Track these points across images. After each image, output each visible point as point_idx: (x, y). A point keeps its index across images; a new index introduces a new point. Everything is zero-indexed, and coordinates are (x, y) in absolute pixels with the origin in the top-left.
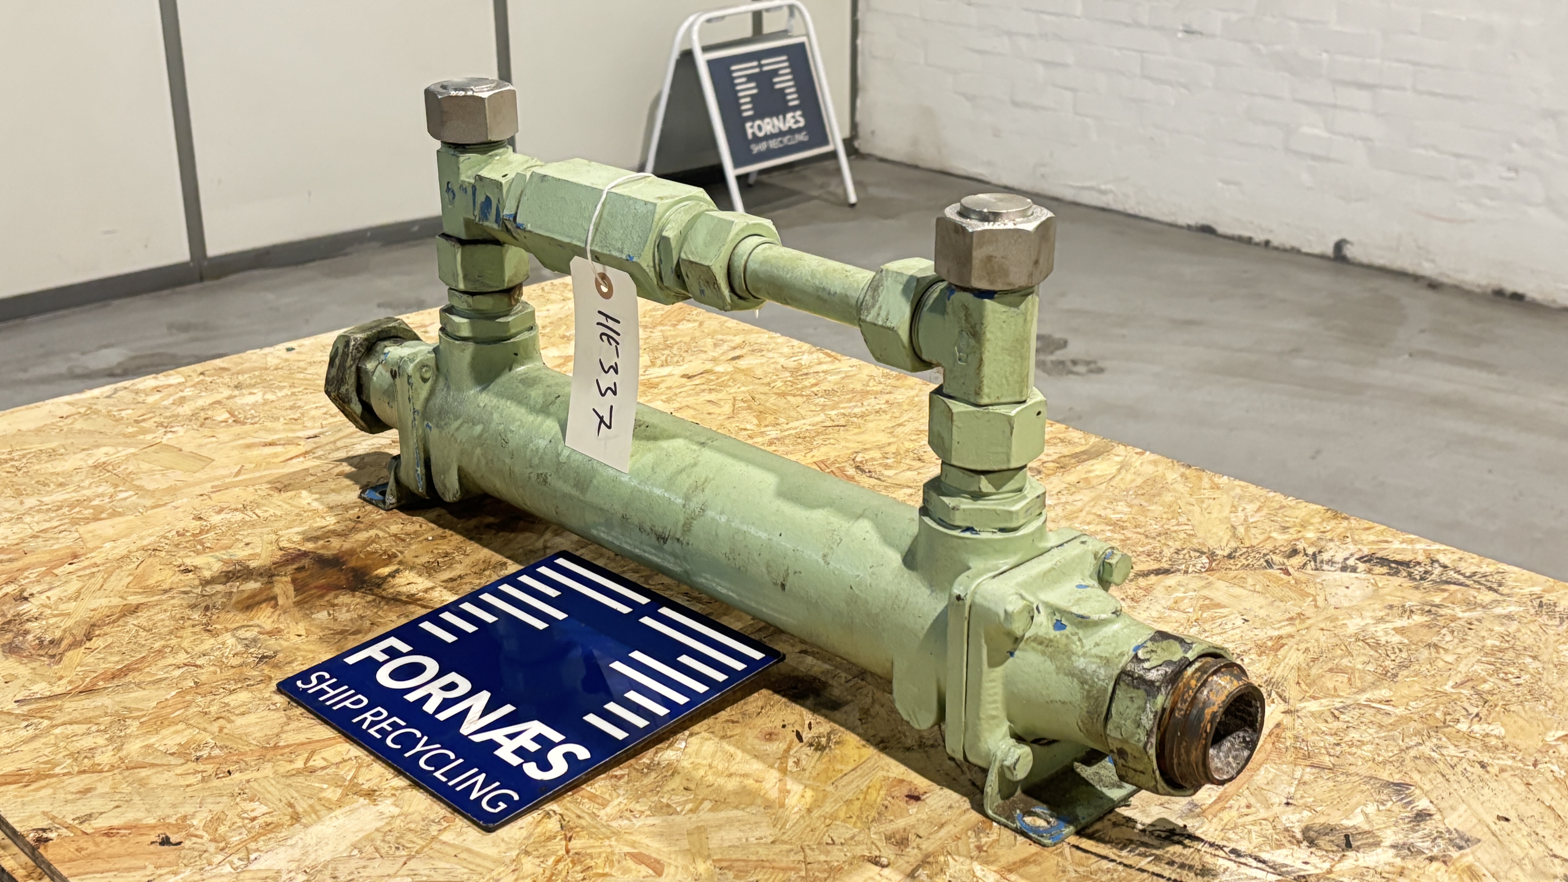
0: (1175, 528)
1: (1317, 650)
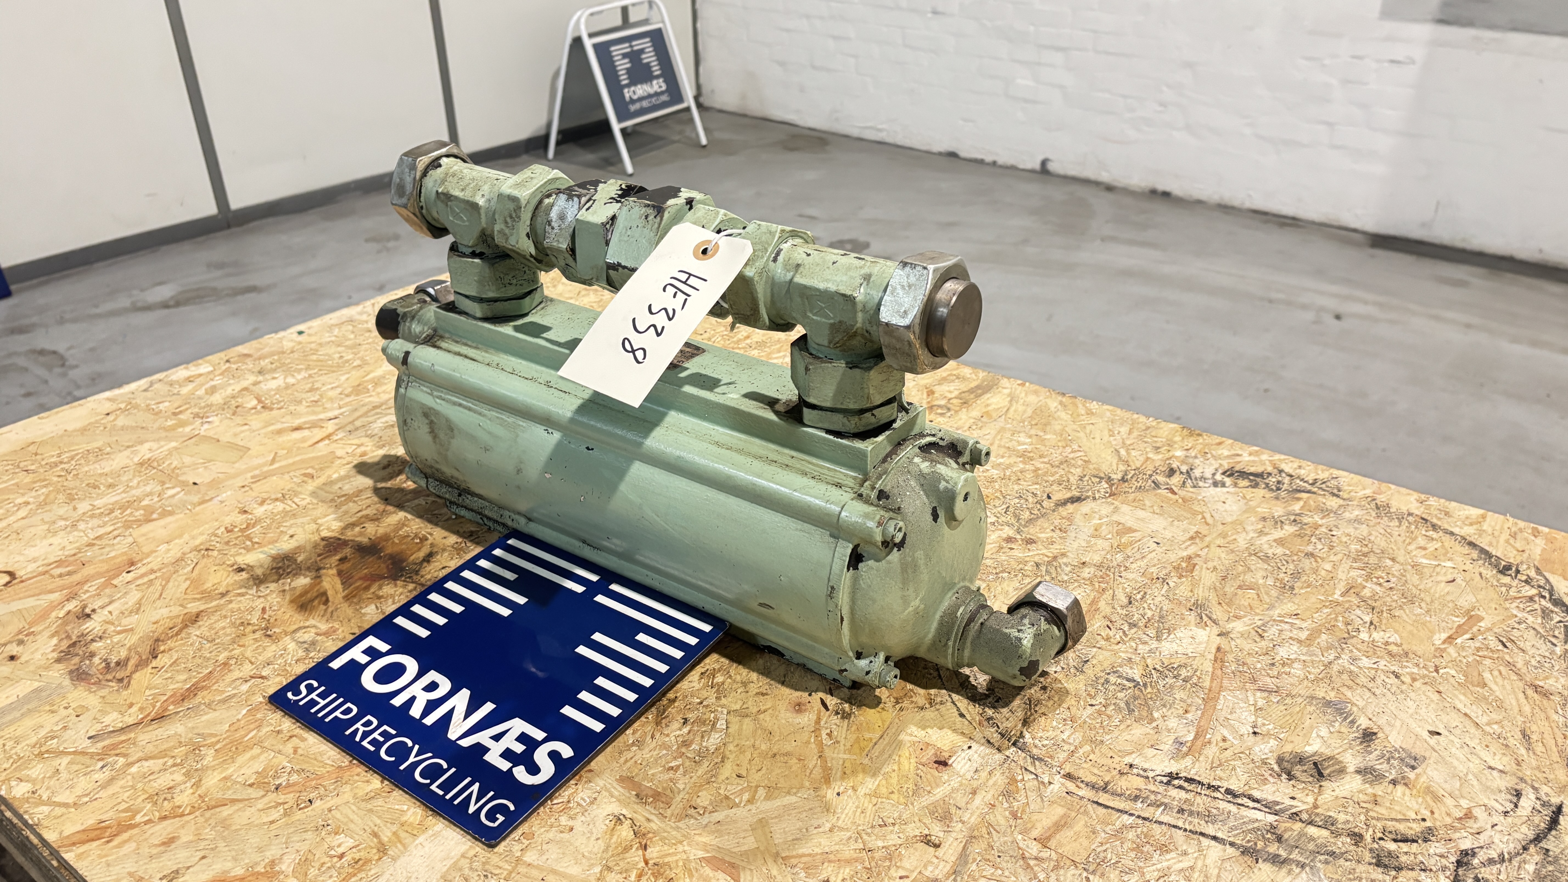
0: (1072, 456)
1: (1223, 568)
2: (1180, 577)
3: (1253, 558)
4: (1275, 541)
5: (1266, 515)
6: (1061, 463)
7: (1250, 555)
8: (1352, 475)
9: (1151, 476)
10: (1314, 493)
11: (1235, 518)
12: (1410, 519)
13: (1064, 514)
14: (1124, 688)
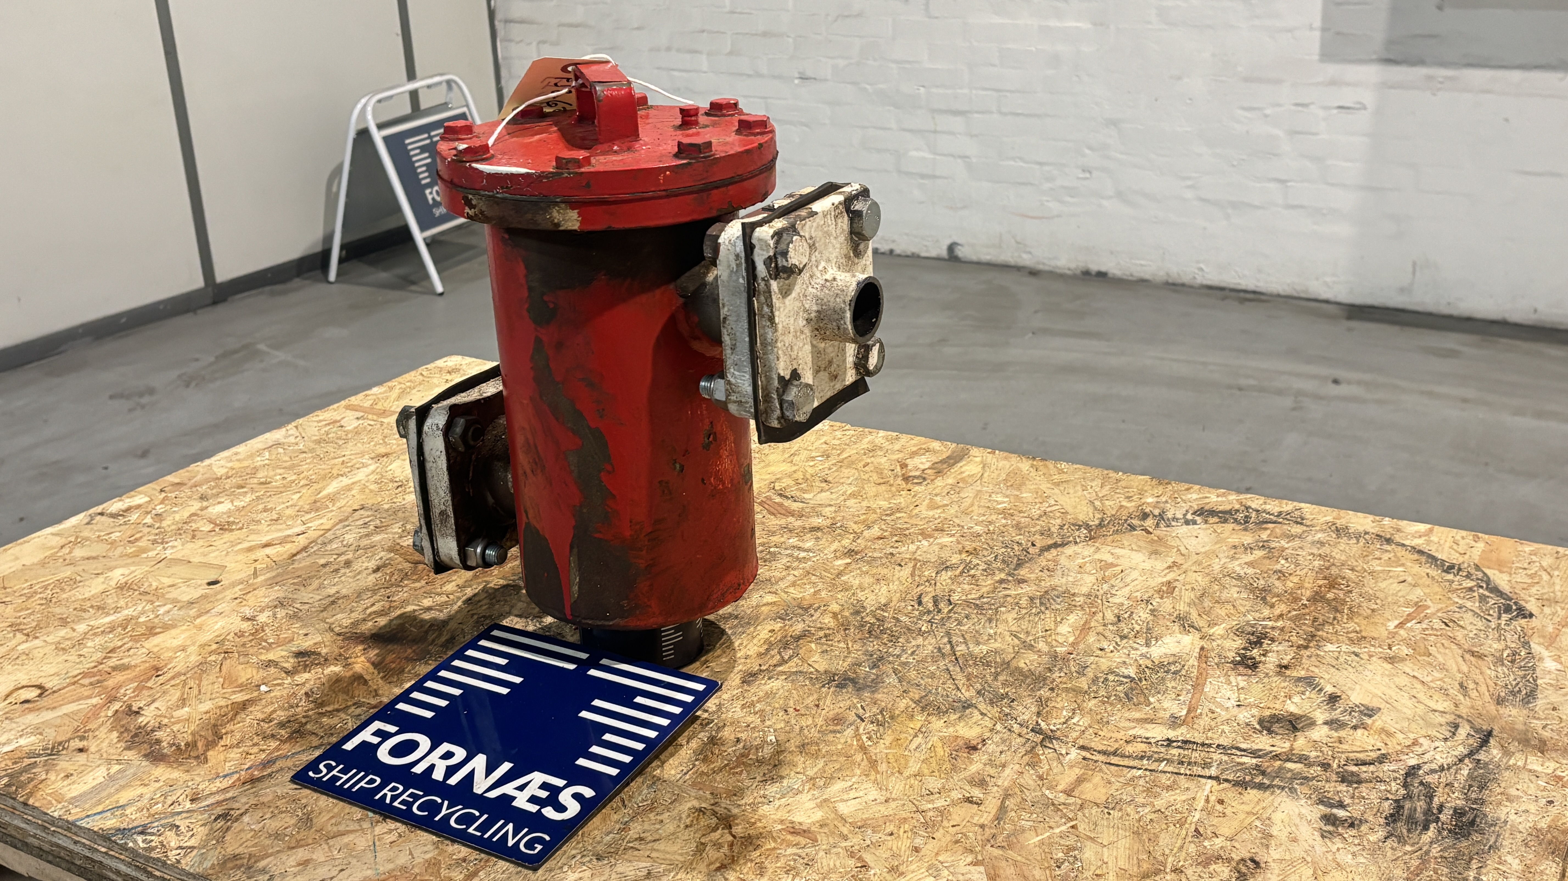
0: (1049, 509)
1: (1201, 588)
2: (1162, 598)
3: (1228, 578)
4: (1246, 563)
5: (1237, 544)
6: (1041, 516)
7: (1225, 576)
8: (1314, 506)
9: (1126, 520)
10: (1280, 523)
11: (1207, 548)
12: (1367, 536)
13: (1050, 557)
14: (1122, 683)
